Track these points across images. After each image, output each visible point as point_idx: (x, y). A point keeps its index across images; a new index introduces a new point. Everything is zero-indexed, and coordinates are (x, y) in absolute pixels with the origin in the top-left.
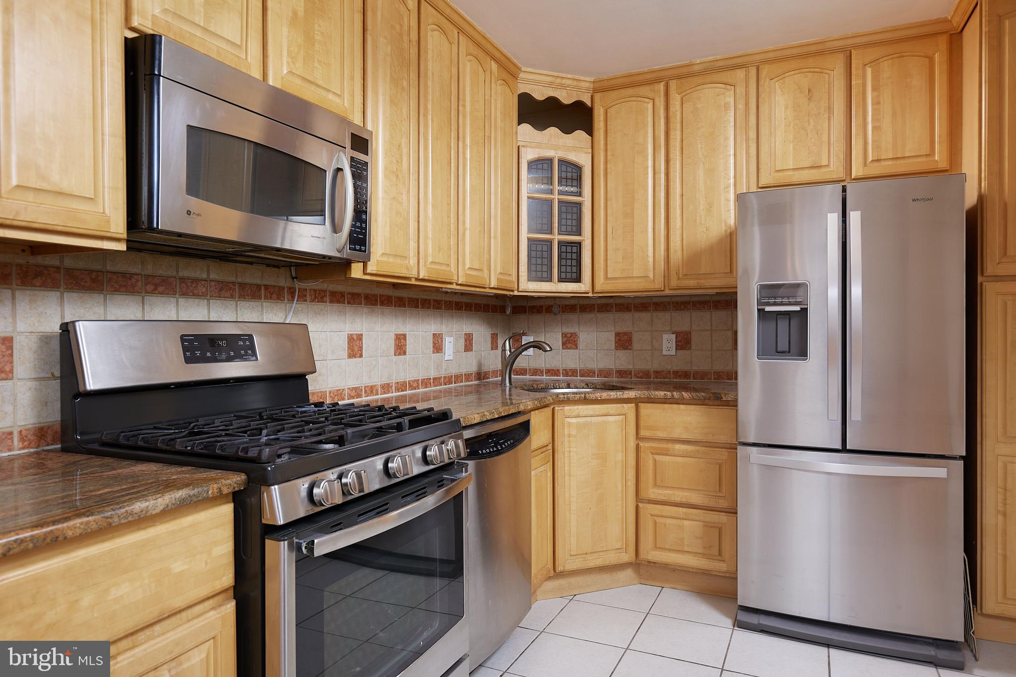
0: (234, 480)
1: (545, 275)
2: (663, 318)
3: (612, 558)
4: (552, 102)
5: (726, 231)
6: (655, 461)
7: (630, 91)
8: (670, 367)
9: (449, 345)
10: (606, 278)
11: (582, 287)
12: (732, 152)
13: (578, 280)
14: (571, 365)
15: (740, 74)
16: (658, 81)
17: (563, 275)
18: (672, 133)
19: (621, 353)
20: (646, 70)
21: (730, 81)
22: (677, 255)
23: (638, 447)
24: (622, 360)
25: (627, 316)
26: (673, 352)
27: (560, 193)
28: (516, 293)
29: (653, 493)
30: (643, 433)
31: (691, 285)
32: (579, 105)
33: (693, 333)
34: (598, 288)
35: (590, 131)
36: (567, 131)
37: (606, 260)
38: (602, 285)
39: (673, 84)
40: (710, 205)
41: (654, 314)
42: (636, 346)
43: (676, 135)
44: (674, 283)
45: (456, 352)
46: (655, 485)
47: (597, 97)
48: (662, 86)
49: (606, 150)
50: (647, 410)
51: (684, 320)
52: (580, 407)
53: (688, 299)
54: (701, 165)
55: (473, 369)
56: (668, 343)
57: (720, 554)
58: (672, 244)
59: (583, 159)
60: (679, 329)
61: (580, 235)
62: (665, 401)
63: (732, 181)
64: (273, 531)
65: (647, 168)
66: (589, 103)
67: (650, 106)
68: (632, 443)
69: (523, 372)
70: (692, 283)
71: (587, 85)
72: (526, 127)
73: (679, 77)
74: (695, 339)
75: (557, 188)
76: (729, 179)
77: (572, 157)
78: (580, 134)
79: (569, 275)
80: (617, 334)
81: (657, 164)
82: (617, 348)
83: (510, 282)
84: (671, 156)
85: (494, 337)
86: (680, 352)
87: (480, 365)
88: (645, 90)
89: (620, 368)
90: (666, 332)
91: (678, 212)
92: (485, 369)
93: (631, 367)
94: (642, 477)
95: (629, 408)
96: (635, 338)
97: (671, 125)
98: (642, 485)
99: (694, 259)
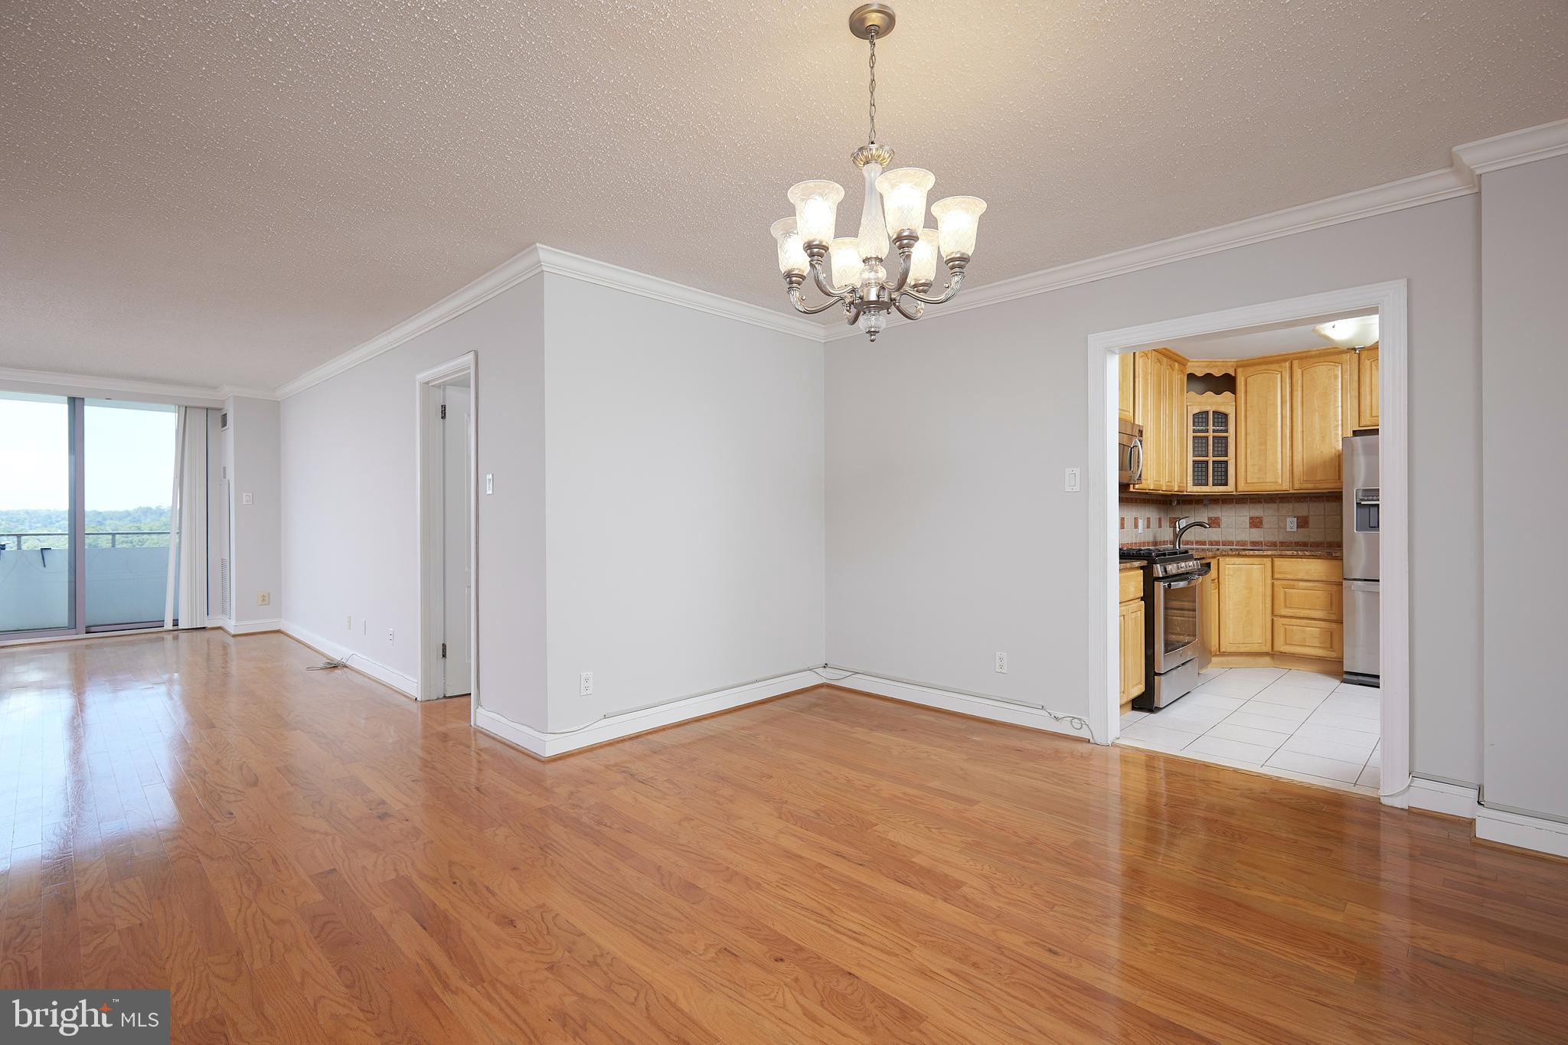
0: (1144, 563)
1: (1204, 481)
2: (1286, 508)
3: (1256, 648)
4: (1209, 376)
5: (1335, 454)
6: (1285, 592)
7: (1265, 367)
8: (1292, 539)
9: (1141, 523)
10: (1246, 483)
11: (1230, 488)
12: (1340, 404)
13: (1226, 484)
14: (1215, 538)
15: (1347, 357)
16: (1285, 360)
17: (1216, 482)
18: (1295, 393)
19: (1254, 530)
20: (1276, 354)
21: (1338, 361)
22: (1298, 470)
23: (1273, 584)
24: (1256, 535)
25: (1258, 506)
26: (1295, 530)
27: (1214, 431)
28: (1185, 493)
29: (1284, 612)
30: (1276, 576)
31: (1309, 487)
32: (1227, 376)
33: (1310, 517)
34: (1240, 488)
35: (1234, 392)
36: (1218, 393)
37: (1246, 471)
38: (1243, 487)
39: (1296, 363)
40: (1323, 438)
41: (1280, 505)
42: (1266, 525)
43: (1298, 394)
44: (1297, 486)
45: (1144, 528)
46: (1286, 607)
47: (1239, 370)
48: (1287, 364)
49: (1246, 403)
50: (1278, 562)
51: (1303, 509)
52: (1236, 559)
53: (1306, 495)
54: (1317, 413)
55: (1151, 539)
56: (1291, 524)
57: (1331, 647)
58: (1295, 461)
59: (1230, 410)
60: (1300, 515)
61: (1227, 456)
62: (1292, 556)
63: (1340, 422)
64: (1158, 579)
65: (1277, 414)
66: (1233, 375)
67: (1279, 376)
68: (1269, 581)
69: (1187, 543)
70: (1310, 486)
71: (1232, 363)
72: (1192, 394)
73: (1300, 359)
74: (1311, 520)
75: (1211, 427)
76: (1338, 421)
77: (1222, 409)
78: (1227, 394)
79: (1220, 482)
80: (1251, 518)
81: (1284, 412)
82: (1250, 527)
83: (1183, 487)
84: (1295, 406)
85: (1160, 519)
86: (1300, 530)
87: (1155, 537)
88: (1275, 366)
89: (1254, 540)
90: (1289, 516)
91: (1300, 441)
92: (1159, 539)
93: (1262, 539)
94: (1276, 602)
95: (1268, 561)
96: (1265, 521)
97: (1295, 388)
98: (1276, 607)
99: (1311, 470)
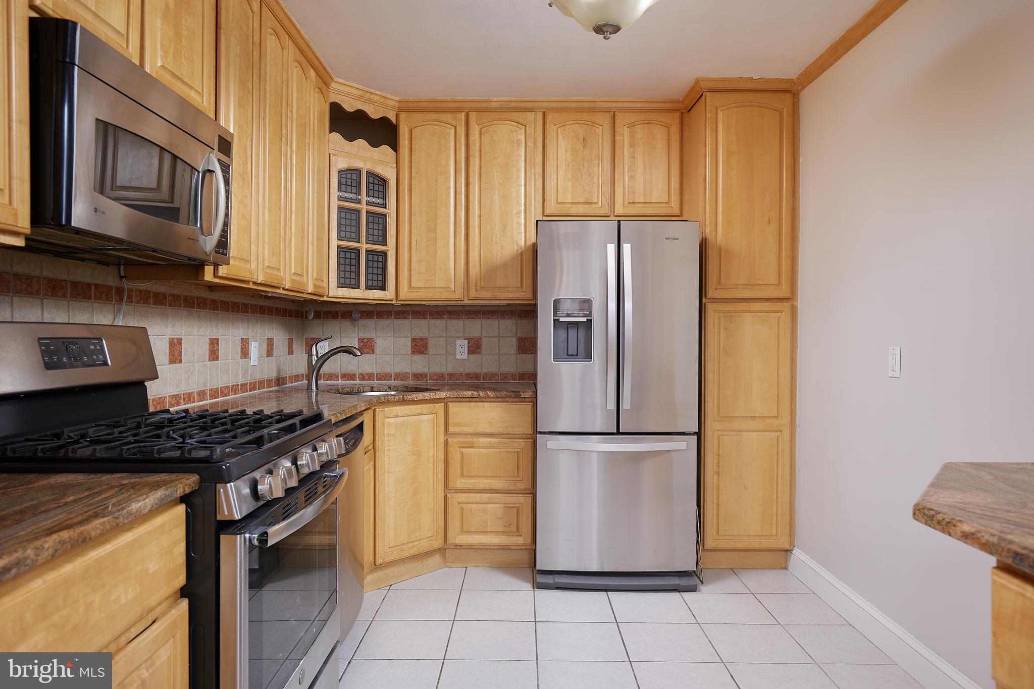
1: (353, 282)
2: (456, 325)
3: (425, 546)
4: (360, 115)
5: (517, 251)
6: (462, 453)
7: (434, 116)
8: (462, 370)
9: (255, 349)
10: (410, 287)
11: (387, 295)
12: (523, 183)
13: (383, 288)
14: (368, 369)
15: (530, 116)
16: (459, 110)
17: (370, 283)
18: (471, 159)
19: (417, 358)
20: (449, 99)
21: (521, 121)
22: (474, 271)
23: (446, 443)
24: (420, 365)
25: (423, 323)
26: (465, 356)
27: (368, 203)
28: (325, 299)
29: (460, 483)
30: (452, 429)
31: (487, 297)
32: (384, 121)
33: (483, 339)
34: (402, 296)
35: (395, 147)
36: (374, 144)
37: (410, 270)
38: (406, 294)
39: (473, 116)
40: (504, 227)
41: (449, 321)
42: (431, 350)
43: (475, 162)
44: (473, 294)
45: (260, 357)
46: (462, 475)
47: (403, 116)
48: (463, 116)
49: (411, 167)
50: (454, 408)
51: (475, 327)
52: (398, 408)
53: (479, 308)
54: (497, 191)
55: (274, 375)
56: (461, 348)
57: (518, 530)
58: (471, 259)
59: (389, 174)
60: (471, 336)
61: (385, 245)
62: (471, 399)
63: (523, 208)
65: (449, 188)
66: (394, 121)
67: (452, 131)
68: (442, 439)
69: (330, 377)
70: (488, 295)
71: (394, 103)
72: (336, 137)
73: (478, 110)
74: (485, 344)
75: (364, 198)
76: (520, 206)
77: (380, 170)
78: (386, 149)
79: (375, 283)
80: (414, 340)
81: (458, 186)
82: (413, 353)
83: (323, 287)
84: (471, 180)
85: (290, 342)
86: (472, 356)
87: (279, 371)
88: (447, 117)
89: (416, 371)
90: (459, 337)
91: (477, 231)
92: (283, 375)
93: (426, 370)
94: (451, 470)
95: (440, 407)
96: (431, 343)
97: (471, 152)
98: (451, 477)
99: (491, 272)
